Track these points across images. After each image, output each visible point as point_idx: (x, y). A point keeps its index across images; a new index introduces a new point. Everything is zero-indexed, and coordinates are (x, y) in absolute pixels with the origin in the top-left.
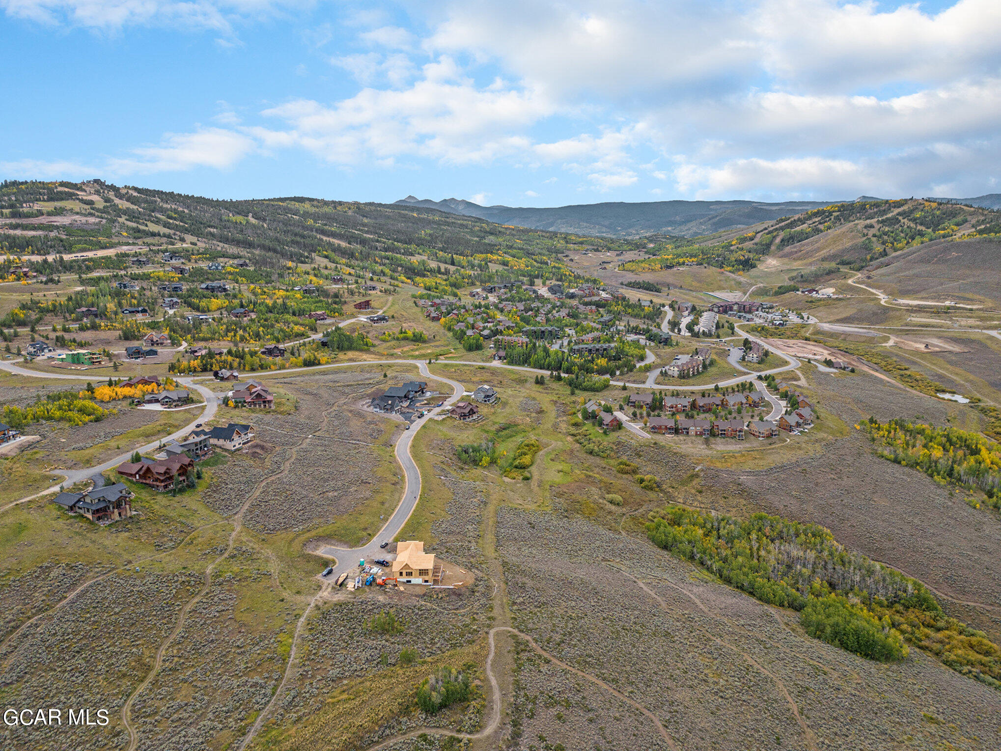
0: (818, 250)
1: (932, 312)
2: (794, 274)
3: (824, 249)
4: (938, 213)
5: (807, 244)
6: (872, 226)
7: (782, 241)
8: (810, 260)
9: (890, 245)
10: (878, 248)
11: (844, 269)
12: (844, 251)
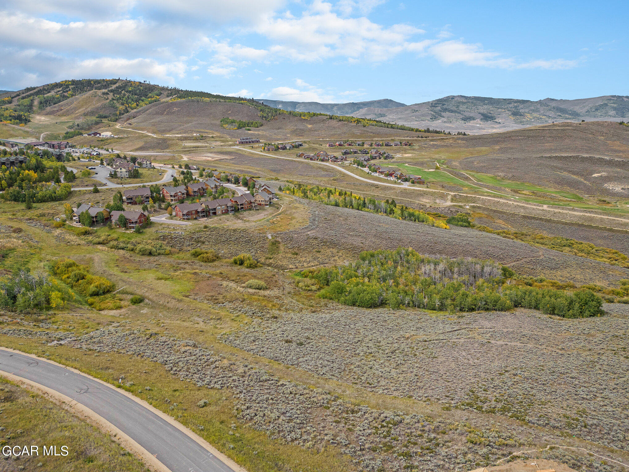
0: (76, 109)
1: (194, 140)
2: (71, 124)
3: (80, 108)
4: (141, 88)
5: (65, 105)
6: (107, 94)
7: (41, 103)
8: (73, 116)
9: (127, 106)
10: (121, 107)
11: (105, 121)
12: (97, 109)
